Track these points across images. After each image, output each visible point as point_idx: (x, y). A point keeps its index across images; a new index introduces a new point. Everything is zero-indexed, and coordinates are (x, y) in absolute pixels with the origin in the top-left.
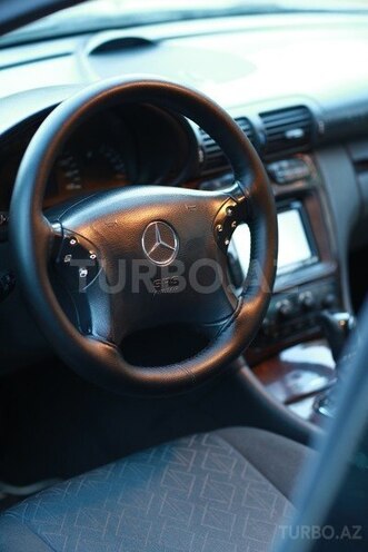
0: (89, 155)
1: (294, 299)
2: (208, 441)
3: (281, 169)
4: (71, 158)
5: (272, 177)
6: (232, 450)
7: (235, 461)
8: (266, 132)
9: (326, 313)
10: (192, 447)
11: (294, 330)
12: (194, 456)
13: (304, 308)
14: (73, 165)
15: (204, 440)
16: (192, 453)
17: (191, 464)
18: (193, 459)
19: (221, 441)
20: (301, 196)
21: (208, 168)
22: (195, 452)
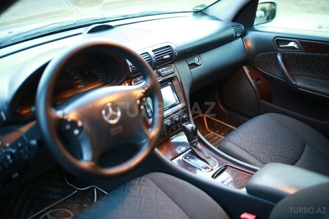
0: (86, 73)
1: (172, 119)
2: (144, 181)
3: (163, 71)
4: (78, 75)
5: (160, 74)
6: (153, 184)
7: (155, 189)
8: (156, 58)
9: (184, 124)
10: (137, 185)
11: (173, 130)
12: (138, 189)
13: (176, 122)
14: (80, 78)
15: (142, 181)
16: (137, 189)
17: (137, 194)
18: (138, 192)
19: (148, 180)
20: (171, 80)
21: (134, 74)
22: (138, 188)
